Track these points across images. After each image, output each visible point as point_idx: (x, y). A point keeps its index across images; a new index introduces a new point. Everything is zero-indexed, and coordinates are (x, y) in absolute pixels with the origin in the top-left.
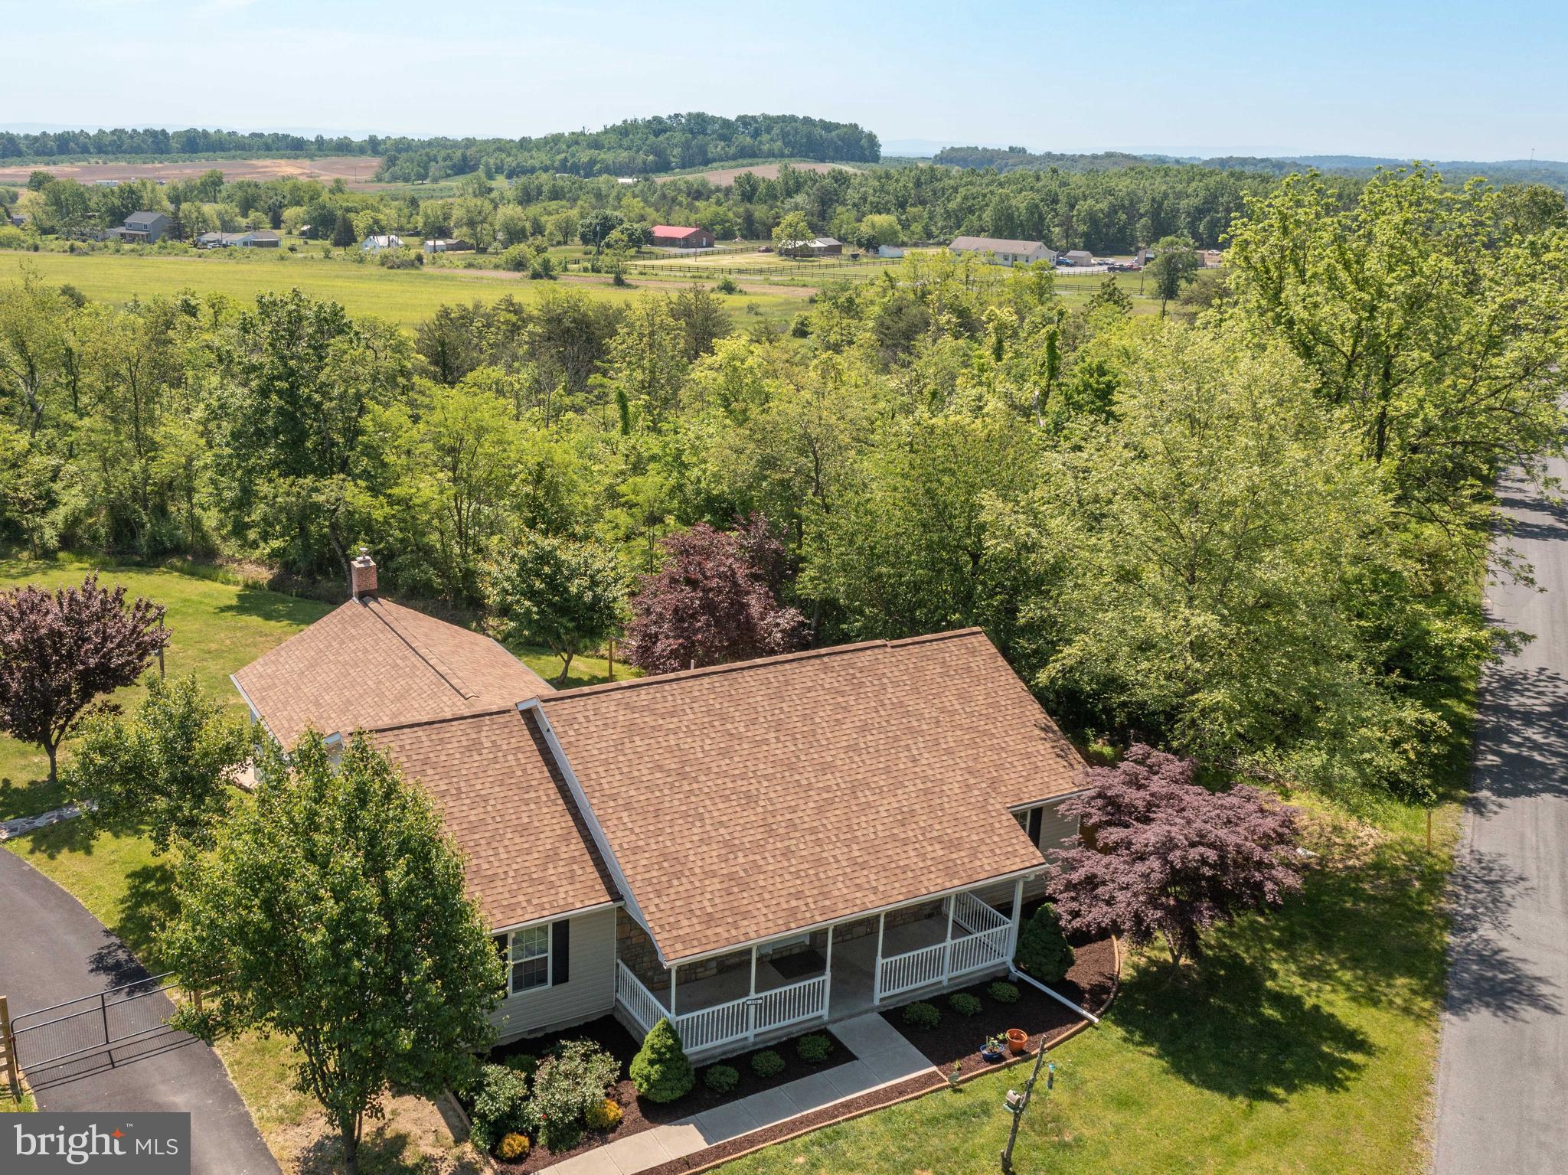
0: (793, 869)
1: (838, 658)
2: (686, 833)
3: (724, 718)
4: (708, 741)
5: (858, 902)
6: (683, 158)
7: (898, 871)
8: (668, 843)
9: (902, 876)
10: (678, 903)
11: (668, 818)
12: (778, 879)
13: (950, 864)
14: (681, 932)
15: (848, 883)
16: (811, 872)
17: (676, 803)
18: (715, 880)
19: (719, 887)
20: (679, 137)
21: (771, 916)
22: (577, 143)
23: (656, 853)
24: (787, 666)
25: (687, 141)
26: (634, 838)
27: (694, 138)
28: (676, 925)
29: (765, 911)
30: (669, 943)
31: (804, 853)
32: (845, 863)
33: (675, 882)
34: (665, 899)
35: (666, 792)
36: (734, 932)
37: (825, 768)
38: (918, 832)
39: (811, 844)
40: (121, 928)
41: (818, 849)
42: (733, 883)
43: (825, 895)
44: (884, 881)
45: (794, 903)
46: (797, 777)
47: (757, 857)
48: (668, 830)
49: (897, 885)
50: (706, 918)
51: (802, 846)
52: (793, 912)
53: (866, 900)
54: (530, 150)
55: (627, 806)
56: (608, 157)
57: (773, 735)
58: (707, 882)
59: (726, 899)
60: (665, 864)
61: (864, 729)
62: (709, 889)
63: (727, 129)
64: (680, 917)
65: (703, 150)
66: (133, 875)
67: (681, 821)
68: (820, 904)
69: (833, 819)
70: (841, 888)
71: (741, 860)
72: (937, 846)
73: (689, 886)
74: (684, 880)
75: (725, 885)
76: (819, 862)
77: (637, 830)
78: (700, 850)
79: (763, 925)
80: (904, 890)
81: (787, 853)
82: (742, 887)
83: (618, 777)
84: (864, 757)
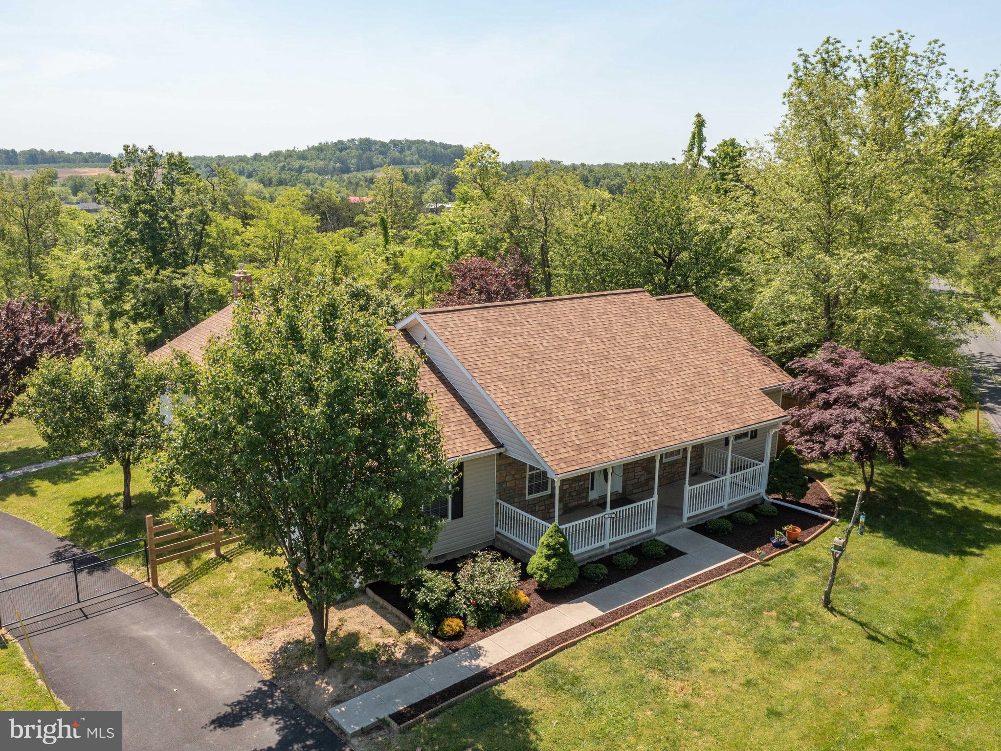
0: (626, 418)
1: (616, 297)
2: (547, 395)
3: (552, 328)
4: (545, 341)
5: (677, 437)
6: (358, 165)
7: (696, 419)
8: (536, 401)
9: (701, 423)
10: (554, 438)
11: (531, 386)
12: (619, 424)
13: (729, 415)
14: (561, 456)
15: (667, 426)
16: (639, 419)
17: (534, 377)
18: (575, 424)
19: (579, 428)
20: (354, 152)
21: (621, 446)
22: (291, 156)
23: (529, 407)
24: (584, 300)
25: (360, 155)
26: (510, 398)
27: (364, 153)
28: (556, 452)
29: (616, 443)
30: (555, 463)
31: (631, 408)
32: (660, 415)
33: (548, 425)
34: (544, 436)
35: (525, 370)
36: (599, 456)
37: (628, 359)
38: (702, 397)
39: (634, 403)
40: (72, 536)
41: (640, 406)
42: (588, 426)
43: (655, 434)
44: (690, 425)
45: (634, 438)
46: (612, 364)
47: (600, 410)
48: (533, 393)
49: (699, 427)
50: (576, 448)
51: (629, 404)
52: (636, 443)
53: (681, 436)
54: (261, 161)
55: (500, 378)
56: (312, 164)
57: (587, 339)
58: (570, 425)
59: (587, 435)
60: (538, 414)
61: (646, 337)
62: (573, 429)
63: (384, 149)
64: (558, 447)
65: (370, 160)
66: (76, 504)
67: (540, 388)
68: (652, 439)
69: (644, 389)
70: (662, 429)
71: (590, 412)
72: (717, 405)
73: (558, 428)
74: (554, 424)
75: (583, 427)
76: (642, 414)
77: (511, 393)
78: (559, 406)
79: (618, 452)
80: (704, 430)
81: (619, 408)
82: (597, 428)
83: (489, 361)
84: (652, 353)
